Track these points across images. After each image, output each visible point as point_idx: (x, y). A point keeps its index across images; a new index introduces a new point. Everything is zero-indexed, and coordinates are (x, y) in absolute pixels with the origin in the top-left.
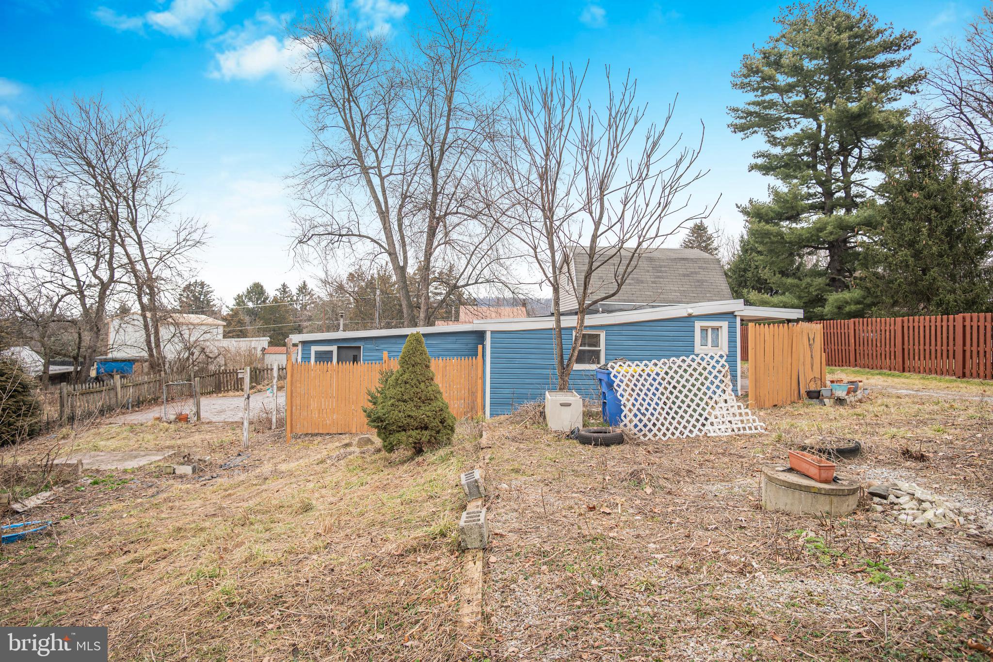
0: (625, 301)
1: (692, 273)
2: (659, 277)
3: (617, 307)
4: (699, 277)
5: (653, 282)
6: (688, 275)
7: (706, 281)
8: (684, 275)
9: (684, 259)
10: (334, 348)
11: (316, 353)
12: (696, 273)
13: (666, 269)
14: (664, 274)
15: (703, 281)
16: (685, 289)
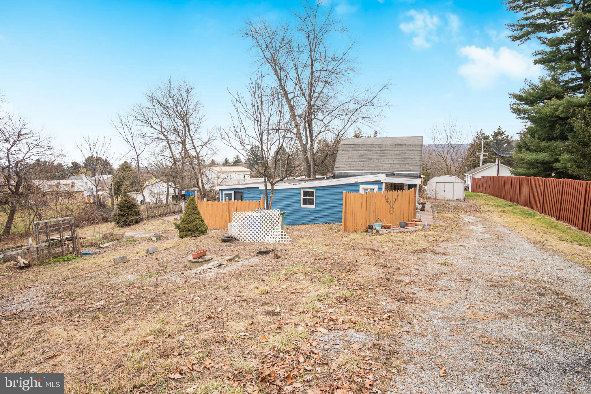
0: (358, 170)
1: (402, 153)
2: (382, 156)
3: (352, 174)
4: (406, 155)
5: (377, 159)
6: (399, 155)
7: (409, 158)
8: (397, 155)
9: (401, 145)
10: (233, 192)
11: (225, 194)
12: (405, 153)
13: (388, 151)
14: (385, 154)
15: (407, 158)
16: (394, 163)
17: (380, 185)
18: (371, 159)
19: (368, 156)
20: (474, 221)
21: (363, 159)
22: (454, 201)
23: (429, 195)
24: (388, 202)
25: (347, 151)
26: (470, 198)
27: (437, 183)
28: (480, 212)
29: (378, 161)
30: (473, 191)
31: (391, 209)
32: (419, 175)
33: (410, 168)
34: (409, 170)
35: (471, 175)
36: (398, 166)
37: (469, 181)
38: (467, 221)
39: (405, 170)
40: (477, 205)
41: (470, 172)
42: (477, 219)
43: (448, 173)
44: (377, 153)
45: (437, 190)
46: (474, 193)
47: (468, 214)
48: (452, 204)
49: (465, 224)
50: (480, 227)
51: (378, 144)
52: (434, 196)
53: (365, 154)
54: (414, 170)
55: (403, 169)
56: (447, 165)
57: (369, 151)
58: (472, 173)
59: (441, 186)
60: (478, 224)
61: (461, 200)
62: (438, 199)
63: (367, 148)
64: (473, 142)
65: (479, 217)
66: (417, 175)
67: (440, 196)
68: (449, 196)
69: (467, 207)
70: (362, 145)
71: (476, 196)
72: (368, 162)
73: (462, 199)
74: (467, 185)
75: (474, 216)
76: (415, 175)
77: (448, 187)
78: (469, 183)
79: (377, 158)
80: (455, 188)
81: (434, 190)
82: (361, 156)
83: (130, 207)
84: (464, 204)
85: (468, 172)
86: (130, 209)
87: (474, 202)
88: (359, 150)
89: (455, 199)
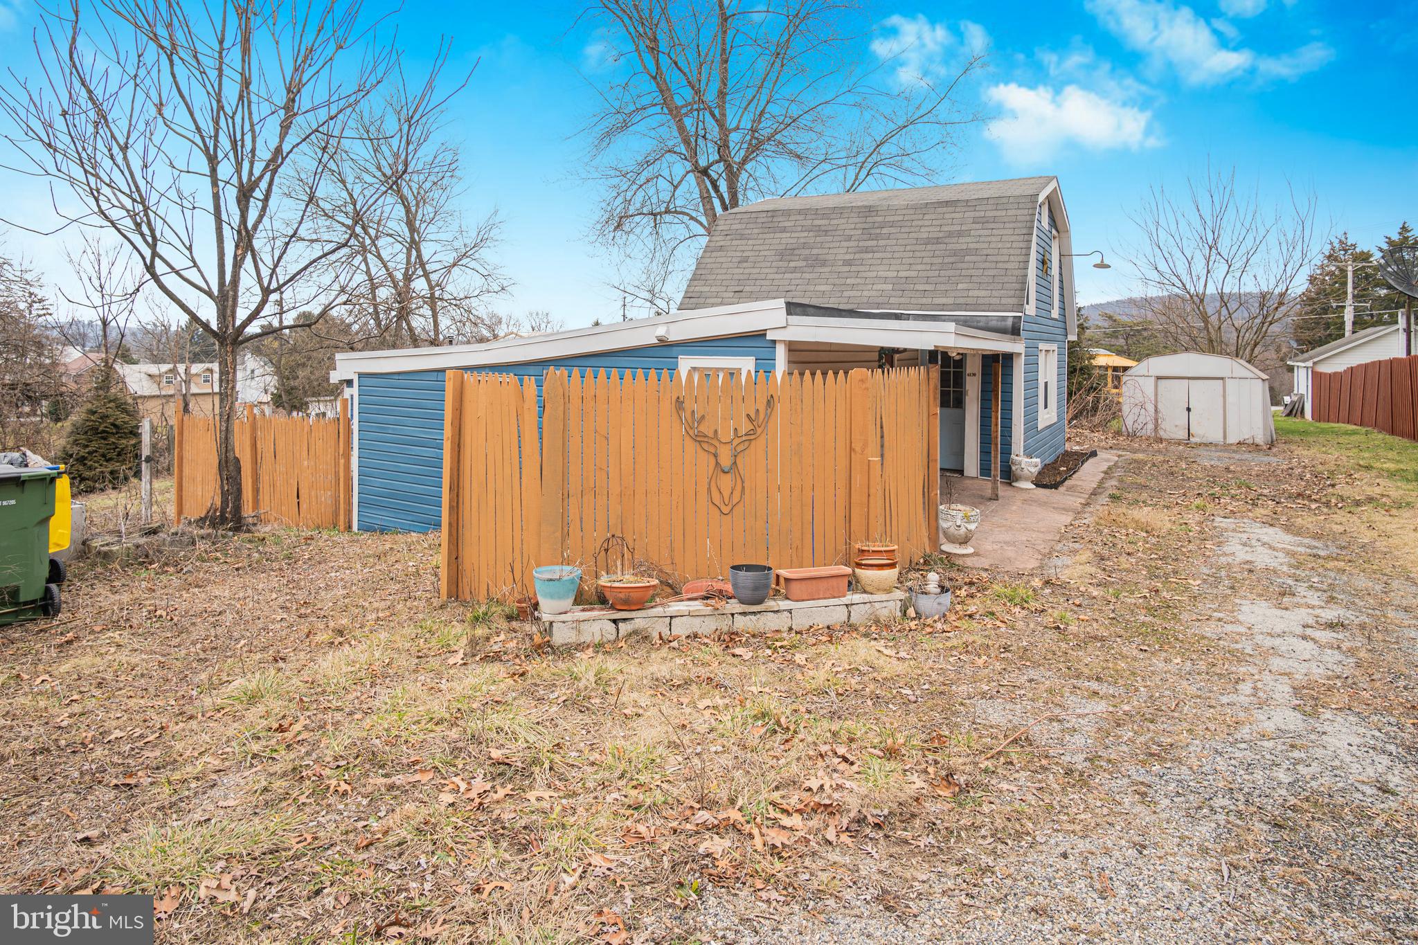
1: (950, 234)
2: (866, 251)
4: (963, 243)
5: (847, 263)
6: (938, 241)
7: (975, 252)
8: (928, 242)
9: (947, 203)
12: (960, 234)
13: (893, 230)
14: (882, 243)
15: (968, 252)
16: (913, 274)
17: (764, 353)
18: (824, 263)
19: (815, 251)
20: (1279, 562)
21: (792, 264)
22: (1226, 447)
23: (1129, 422)
24: (700, 439)
25: (742, 237)
26: (1297, 438)
27: (1159, 378)
28: (1327, 504)
29: (847, 269)
30: (1318, 416)
31: (726, 482)
32: (1009, 323)
33: (976, 293)
34: (970, 301)
35: (1310, 364)
36: (927, 287)
37: (1302, 384)
38: (1242, 555)
39: (950, 301)
40: (1320, 468)
41: (1306, 355)
42: (1301, 545)
43: (1213, 346)
44: (849, 238)
45: (1159, 407)
46: (1318, 424)
47: (1259, 511)
48: (1207, 460)
49: (1218, 580)
50: (1303, 615)
51: (860, 204)
52: (1151, 426)
53: (805, 246)
54: (993, 301)
55: (944, 301)
56: (1205, 318)
57: (820, 231)
58: (1311, 358)
59: (1174, 394)
60: (1301, 589)
61: (1256, 447)
62: (1161, 440)
63: (817, 222)
64: (1319, 272)
65: (1317, 537)
66: (1000, 324)
67: (1173, 427)
68: (1207, 429)
69: (1271, 475)
70: (800, 212)
71: (1323, 431)
72: (807, 276)
73: (1260, 439)
74: (1295, 398)
75: (1288, 528)
76: (993, 323)
77: (1203, 395)
78: (1303, 390)
79: (848, 257)
80: (1230, 399)
81: (1151, 408)
82: (786, 254)
83: (104, 432)
84: (1258, 462)
85: (1301, 357)
86: (105, 439)
87: (1305, 454)
88: (784, 230)
89: (1232, 439)
